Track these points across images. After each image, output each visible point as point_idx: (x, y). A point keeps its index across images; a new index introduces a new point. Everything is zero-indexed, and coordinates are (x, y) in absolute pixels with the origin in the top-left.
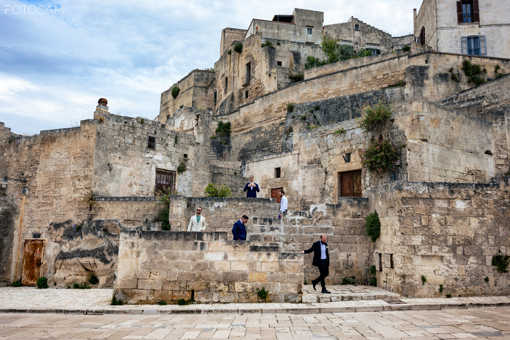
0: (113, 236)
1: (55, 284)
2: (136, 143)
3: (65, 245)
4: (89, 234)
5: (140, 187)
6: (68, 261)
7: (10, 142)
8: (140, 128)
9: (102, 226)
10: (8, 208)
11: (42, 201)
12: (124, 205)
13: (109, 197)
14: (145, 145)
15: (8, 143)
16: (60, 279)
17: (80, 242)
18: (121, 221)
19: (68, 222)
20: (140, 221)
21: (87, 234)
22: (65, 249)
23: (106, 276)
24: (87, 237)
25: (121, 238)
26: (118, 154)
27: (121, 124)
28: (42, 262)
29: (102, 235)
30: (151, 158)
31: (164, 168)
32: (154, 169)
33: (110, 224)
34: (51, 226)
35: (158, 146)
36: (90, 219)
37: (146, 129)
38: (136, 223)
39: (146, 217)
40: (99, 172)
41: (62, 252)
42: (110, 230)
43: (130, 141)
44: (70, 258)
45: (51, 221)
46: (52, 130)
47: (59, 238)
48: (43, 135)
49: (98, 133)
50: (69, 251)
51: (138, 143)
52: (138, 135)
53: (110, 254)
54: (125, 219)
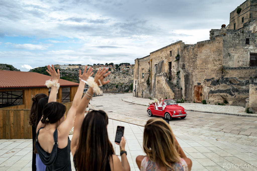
0: (234, 84)
1: (210, 103)
2: (240, 42)
3: (212, 88)
4: (223, 83)
5: (243, 62)
6: (215, 94)
7: (185, 48)
8: (242, 35)
9: (229, 80)
10: (187, 73)
11: (200, 71)
12: (239, 71)
13: (231, 68)
14: (245, 43)
15: (184, 49)
16: (211, 101)
17: (219, 87)
18: (237, 78)
19: (213, 78)
20: (247, 78)
21: (222, 83)
22: (213, 89)
23: (233, 101)
24: (222, 85)
25: (250, 86)
26: (233, 49)
27: (233, 35)
28: (202, 94)
29: (229, 84)
30: (248, 48)
31: (254, 52)
32: (249, 53)
33: (232, 79)
34: (205, 80)
35: (250, 42)
36: (222, 77)
37: (245, 35)
38: (245, 79)
39: (250, 76)
40: (225, 57)
41: (211, 91)
42: (233, 82)
43: (238, 42)
44: (216, 93)
45: (205, 78)
46: (202, 41)
47: (209, 85)
48: (198, 44)
49: (224, 40)
50: (215, 90)
51: (241, 42)
52: (241, 38)
53: (234, 92)
54: (240, 77)
